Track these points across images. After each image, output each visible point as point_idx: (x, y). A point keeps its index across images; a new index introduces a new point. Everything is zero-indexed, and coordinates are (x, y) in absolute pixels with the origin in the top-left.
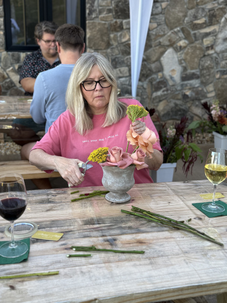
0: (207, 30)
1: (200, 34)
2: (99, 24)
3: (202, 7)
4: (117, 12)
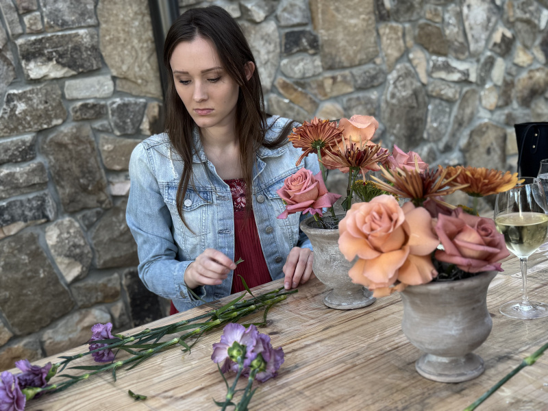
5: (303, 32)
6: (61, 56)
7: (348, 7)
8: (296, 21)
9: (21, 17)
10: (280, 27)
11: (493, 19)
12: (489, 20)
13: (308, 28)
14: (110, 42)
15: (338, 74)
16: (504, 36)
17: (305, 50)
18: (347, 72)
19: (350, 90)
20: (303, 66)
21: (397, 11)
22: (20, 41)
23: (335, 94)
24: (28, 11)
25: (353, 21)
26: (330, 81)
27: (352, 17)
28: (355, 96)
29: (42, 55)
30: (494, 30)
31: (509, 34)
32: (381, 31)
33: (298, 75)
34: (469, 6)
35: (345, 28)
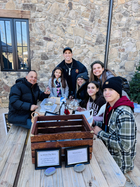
2: (35, 62)
4: (42, 58)
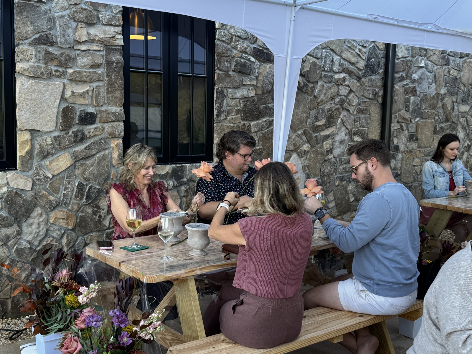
0: (326, 132)
1: (321, 136)
2: (227, 126)
3: (321, 107)
4: (245, 113)
5: (414, 135)
6: (361, 135)
7: (427, 128)
8: (413, 131)
9: (355, 123)
10: (408, 132)
11: (466, 138)
12: (464, 138)
13: (415, 134)
14: (371, 132)
15: (421, 149)
16: (468, 144)
17: (414, 141)
18: (423, 149)
19: (423, 156)
20: (413, 146)
21: (439, 131)
22: (353, 130)
23: (419, 156)
24: (357, 122)
25: (428, 133)
26: (419, 152)
27: (427, 132)
28: (424, 158)
29: (358, 134)
30: (465, 142)
31: (470, 144)
32: (434, 137)
33: (411, 149)
34: (459, 132)
35: (425, 135)
